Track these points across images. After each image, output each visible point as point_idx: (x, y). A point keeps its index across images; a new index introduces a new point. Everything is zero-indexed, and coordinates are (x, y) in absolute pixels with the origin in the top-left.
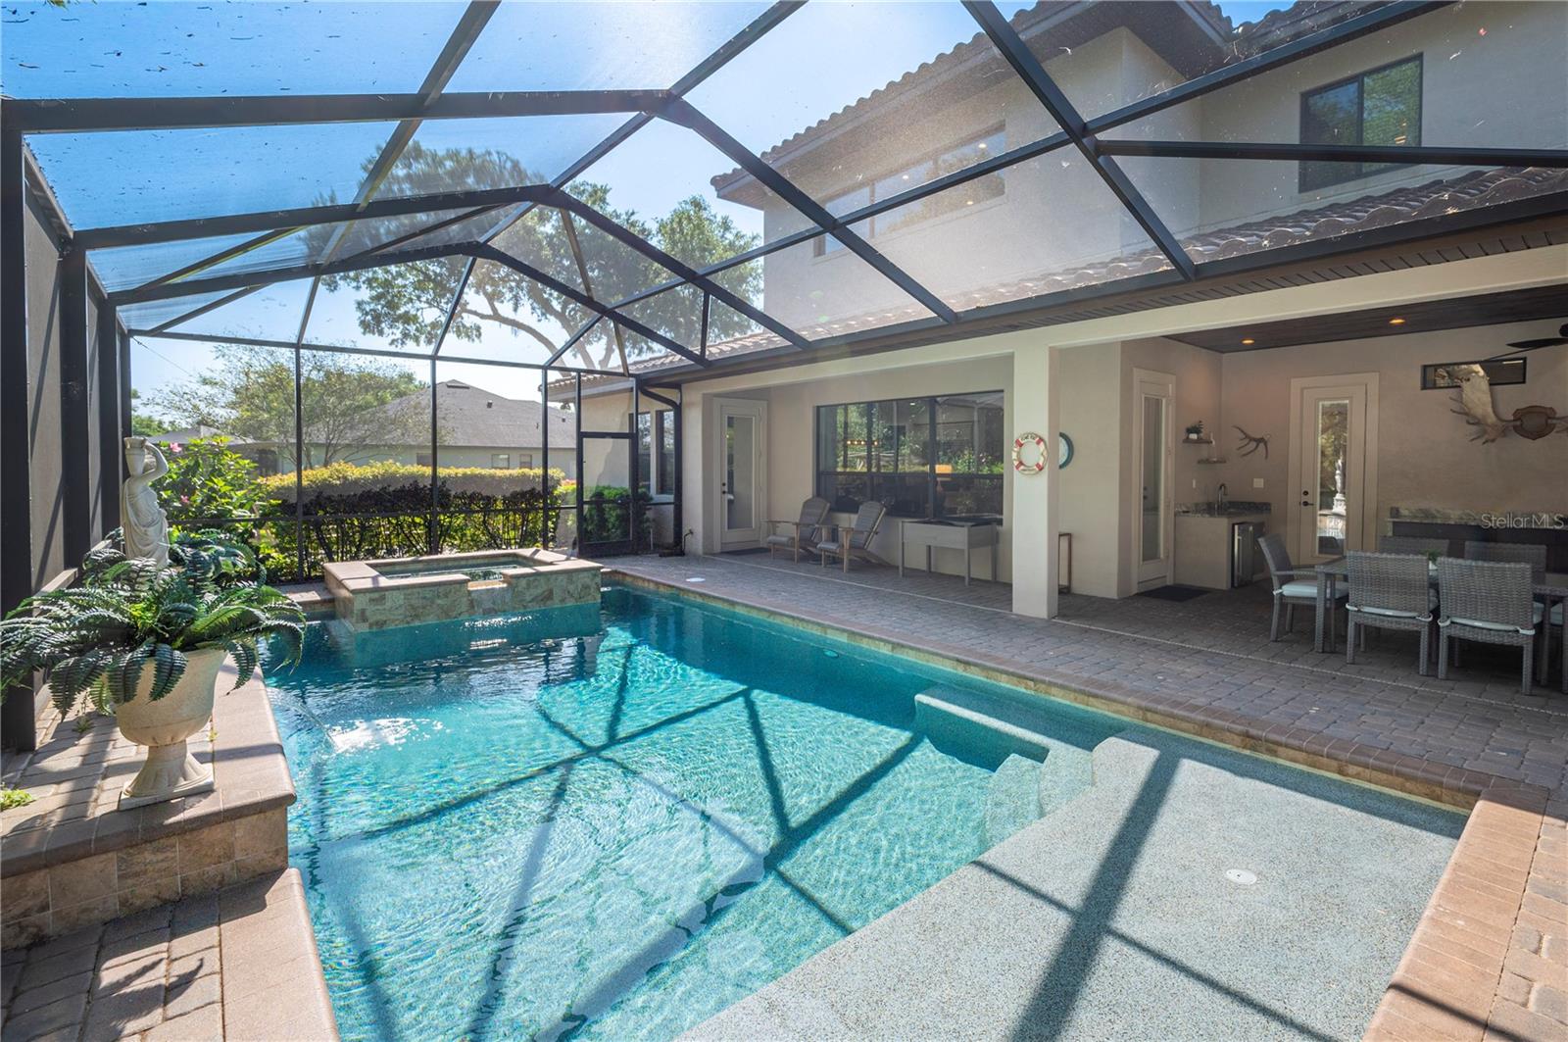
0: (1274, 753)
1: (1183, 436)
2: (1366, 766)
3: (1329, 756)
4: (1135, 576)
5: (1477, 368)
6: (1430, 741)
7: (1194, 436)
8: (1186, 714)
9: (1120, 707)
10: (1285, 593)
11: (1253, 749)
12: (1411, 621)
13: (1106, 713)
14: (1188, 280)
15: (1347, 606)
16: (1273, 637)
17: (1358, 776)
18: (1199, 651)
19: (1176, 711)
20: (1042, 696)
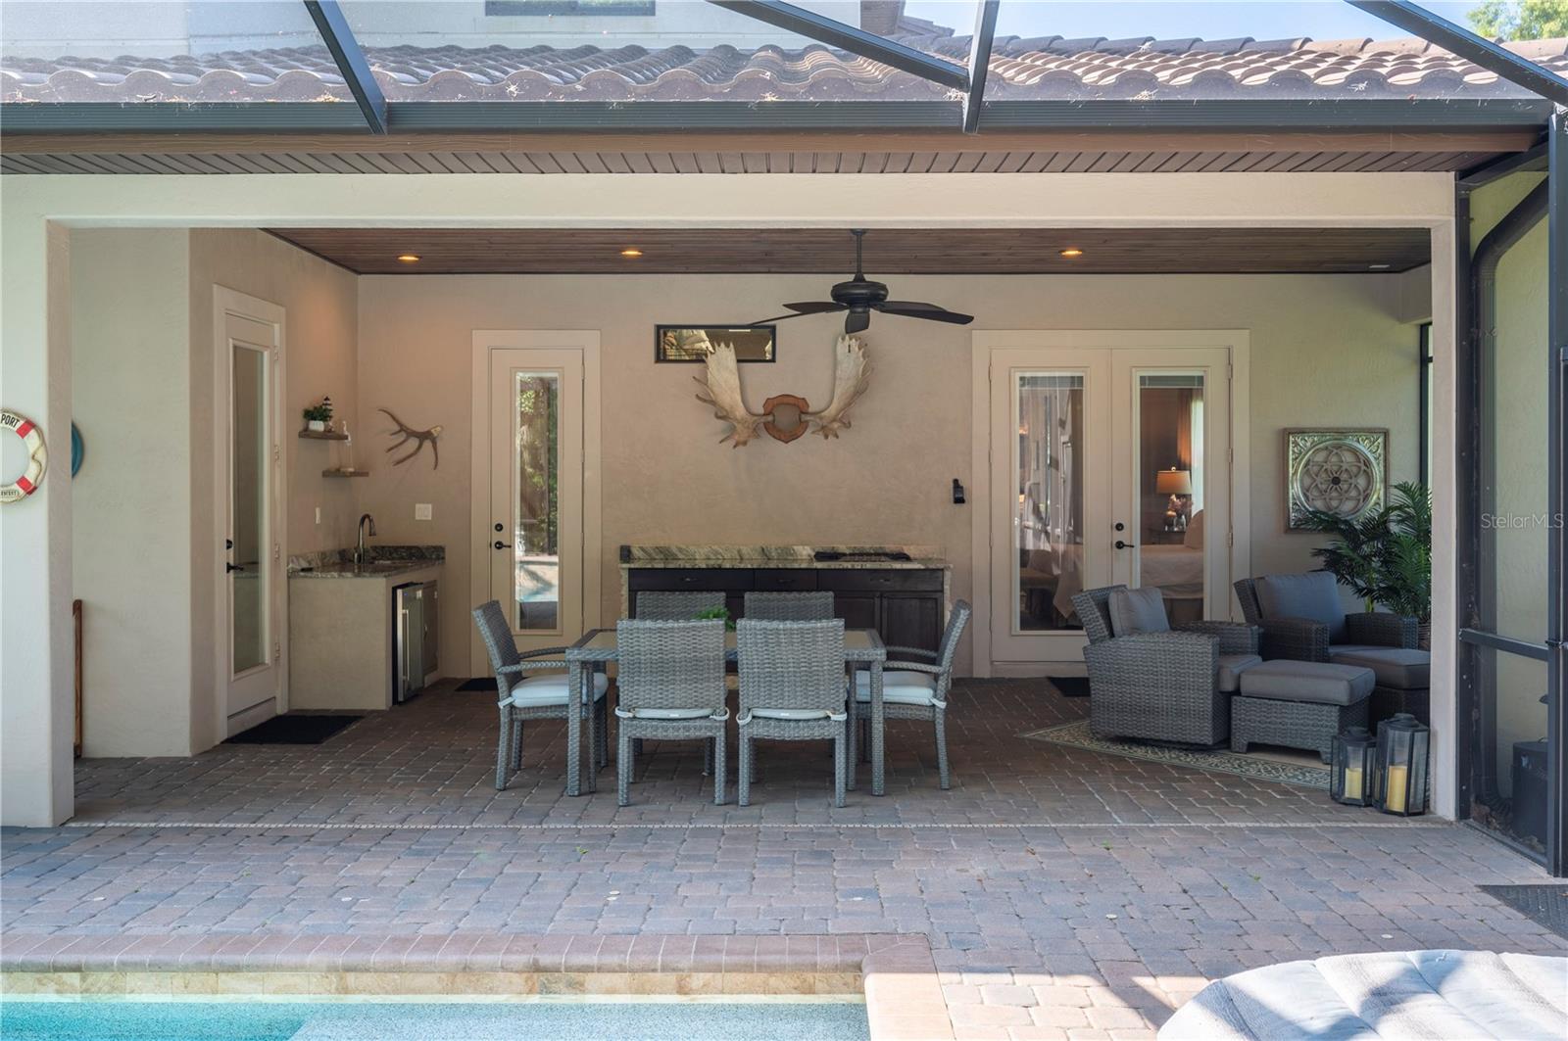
0: (578, 987)
1: (299, 425)
2: (717, 969)
3: (664, 969)
4: (225, 703)
5: (702, 333)
6: (776, 905)
7: (318, 426)
8: (424, 957)
9: (289, 978)
10: (518, 703)
11: (545, 989)
12: (703, 723)
13: (260, 998)
14: (375, 129)
15: (617, 712)
16: (499, 784)
17: (705, 989)
18: (390, 833)
19: (404, 958)
20: (104, 998)
